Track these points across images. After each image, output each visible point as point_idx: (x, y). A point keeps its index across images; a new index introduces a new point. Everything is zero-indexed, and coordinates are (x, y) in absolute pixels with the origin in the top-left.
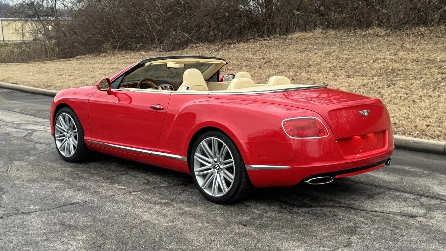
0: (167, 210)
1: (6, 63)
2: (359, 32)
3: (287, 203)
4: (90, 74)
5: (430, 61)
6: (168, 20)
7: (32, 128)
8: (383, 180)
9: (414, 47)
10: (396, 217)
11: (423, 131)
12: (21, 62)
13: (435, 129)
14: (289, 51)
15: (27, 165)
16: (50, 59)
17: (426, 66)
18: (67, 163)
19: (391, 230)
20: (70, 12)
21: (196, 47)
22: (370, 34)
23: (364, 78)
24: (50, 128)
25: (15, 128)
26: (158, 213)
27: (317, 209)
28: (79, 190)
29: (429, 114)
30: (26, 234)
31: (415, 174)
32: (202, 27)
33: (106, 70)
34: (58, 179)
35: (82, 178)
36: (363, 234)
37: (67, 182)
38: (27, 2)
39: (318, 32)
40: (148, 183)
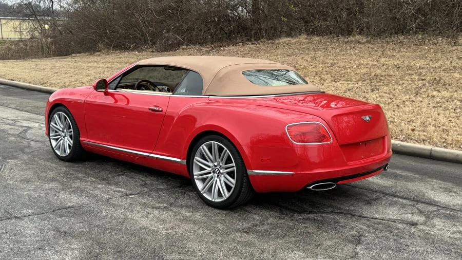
0: (166, 215)
1: (3, 59)
2: (342, 39)
3: (287, 209)
4: (85, 72)
5: (410, 68)
6: (161, 22)
7: (27, 125)
8: (378, 185)
9: (394, 54)
10: (398, 224)
11: (409, 135)
12: (19, 59)
13: (421, 133)
14: (277, 55)
15: (22, 164)
16: (46, 57)
17: (407, 72)
18: (62, 162)
19: (395, 240)
20: (66, 13)
21: (188, 49)
22: (352, 42)
23: (349, 82)
24: (44, 126)
25: (10, 125)
26: (157, 218)
27: (318, 215)
28: (74, 192)
29: (413, 119)
30: (18, 242)
31: (407, 179)
32: (194, 30)
33: (100, 69)
34: (52, 180)
35: (77, 178)
36: (368, 244)
37: (62, 183)
38: (25, 2)
39: (303, 38)
40: (145, 185)
